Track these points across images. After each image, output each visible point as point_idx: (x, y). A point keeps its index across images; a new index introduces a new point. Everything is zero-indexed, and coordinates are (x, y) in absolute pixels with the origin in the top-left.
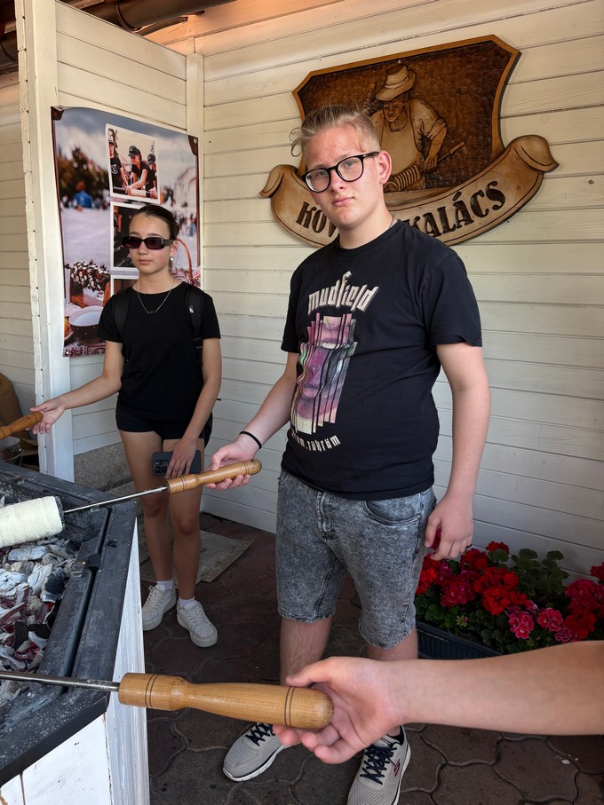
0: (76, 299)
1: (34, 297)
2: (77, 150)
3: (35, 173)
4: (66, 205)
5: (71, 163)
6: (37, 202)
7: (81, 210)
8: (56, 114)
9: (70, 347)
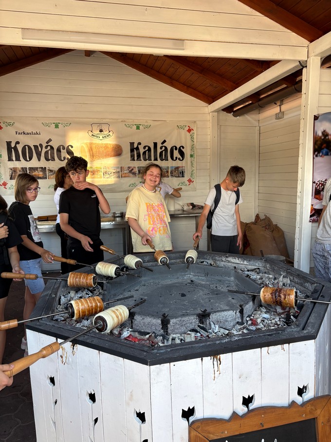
0: (317, 196)
1: (299, 196)
2: (324, 131)
3: (304, 144)
4: (317, 156)
5: (321, 137)
6: (304, 156)
7: (323, 157)
8: (316, 118)
9: (312, 218)
